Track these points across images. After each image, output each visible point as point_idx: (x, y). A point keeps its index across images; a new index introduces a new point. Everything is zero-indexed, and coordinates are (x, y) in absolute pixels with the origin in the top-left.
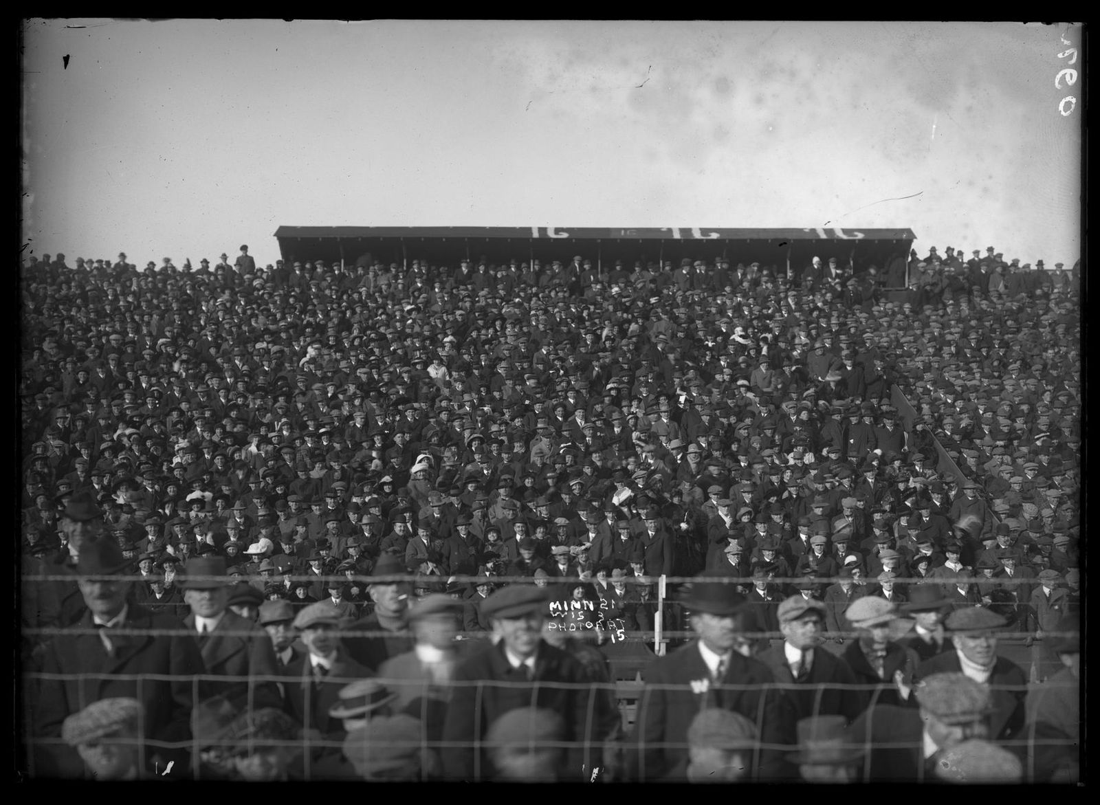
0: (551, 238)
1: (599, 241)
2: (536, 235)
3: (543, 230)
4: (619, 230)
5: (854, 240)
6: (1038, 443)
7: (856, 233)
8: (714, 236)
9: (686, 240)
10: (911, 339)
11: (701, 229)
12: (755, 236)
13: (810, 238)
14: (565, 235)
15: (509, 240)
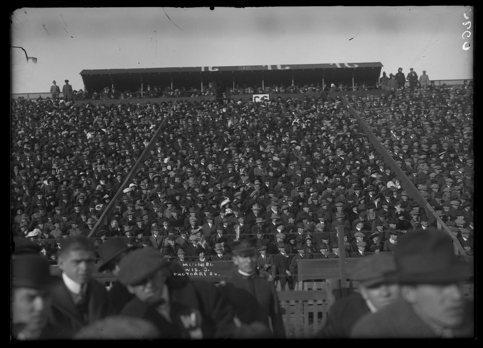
0: (210, 72)
1: (233, 72)
2: (203, 70)
3: (206, 68)
4: (242, 67)
5: (354, 68)
6: (441, 158)
7: (354, 65)
8: (287, 68)
9: (274, 70)
10: (380, 111)
11: (281, 65)
12: (307, 68)
13: (333, 68)
14: (217, 70)
15: (190, 73)
